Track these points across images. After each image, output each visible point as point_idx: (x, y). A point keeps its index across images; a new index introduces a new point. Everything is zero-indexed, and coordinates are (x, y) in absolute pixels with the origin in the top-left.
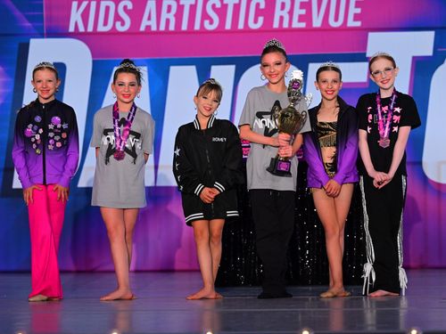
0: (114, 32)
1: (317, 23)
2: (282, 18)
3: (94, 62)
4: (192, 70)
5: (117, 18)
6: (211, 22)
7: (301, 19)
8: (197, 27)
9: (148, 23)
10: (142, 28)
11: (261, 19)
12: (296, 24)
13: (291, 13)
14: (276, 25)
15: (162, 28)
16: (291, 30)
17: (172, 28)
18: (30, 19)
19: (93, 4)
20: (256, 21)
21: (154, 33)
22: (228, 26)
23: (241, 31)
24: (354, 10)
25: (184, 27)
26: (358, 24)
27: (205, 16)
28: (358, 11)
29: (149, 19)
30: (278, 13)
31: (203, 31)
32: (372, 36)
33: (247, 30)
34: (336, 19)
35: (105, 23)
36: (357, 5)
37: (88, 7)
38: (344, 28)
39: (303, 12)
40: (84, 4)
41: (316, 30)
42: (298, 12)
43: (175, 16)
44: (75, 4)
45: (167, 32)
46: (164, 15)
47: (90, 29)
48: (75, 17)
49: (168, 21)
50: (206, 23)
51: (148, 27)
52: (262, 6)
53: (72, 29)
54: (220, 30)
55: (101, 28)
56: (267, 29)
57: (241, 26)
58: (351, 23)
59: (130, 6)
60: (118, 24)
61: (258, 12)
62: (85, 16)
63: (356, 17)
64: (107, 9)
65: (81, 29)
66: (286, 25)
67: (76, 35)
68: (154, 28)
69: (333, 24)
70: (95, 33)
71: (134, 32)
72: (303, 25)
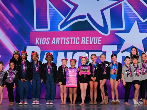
0: (45, 45)
1: (91, 43)
2: (83, 42)
3: (41, 51)
4: (63, 53)
5: (46, 41)
6: (67, 43)
7: (88, 42)
8: (64, 44)
9: (53, 43)
10: (52, 44)
11: (79, 42)
12: (86, 43)
13: (85, 41)
14: (82, 43)
15: (56, 44)
16: (85, 45)
17: (59, 44)
18: (27, 42)
19: (41, 38)
20: (77, 43)
21: (55, 45)
22: (71, 44)
23: (74, 45)
24: (99, 40)
25: (61, 44)
26: (100, 43)
27: (66, 41)
28: (100, 41)
29: (54, 42)
30: (82, 41)
31: (66, 45)
32: (103, 46)
33: (75, 44)
34: (95, 42)
35: (44, 43)
36: (100, 39)
37: (40, 39)
38: (97, 44)
39: (88, 41)
40: (39, 38)
41: (91, 45)
42: (87, 41)
43: (59, 41)
44: (37, 38)
45: (57, 45)
46: (57, 41)
47: (40, 44)
48: (37, 41)
49: (58, 42)
50: (66, 43)
51: (53, 44)
52: (79, 39)
53: (36, 44)
54: (69, 44)
55: (43, 44)
56: (80, 44)
57: (74, 43)
58: (99, 43)
59: (49, 39)
60: (47, 43)
61: (78, 40)
62: (39, 41)
63: (100, 42)
64: (44, 39)
65: (38, 44)
66: (84, 43)
67: (37, 45)
68: (55, 44)
69: (95, 43)
70: (41, 45)
71: (50, 45)
72: (88, 43)
